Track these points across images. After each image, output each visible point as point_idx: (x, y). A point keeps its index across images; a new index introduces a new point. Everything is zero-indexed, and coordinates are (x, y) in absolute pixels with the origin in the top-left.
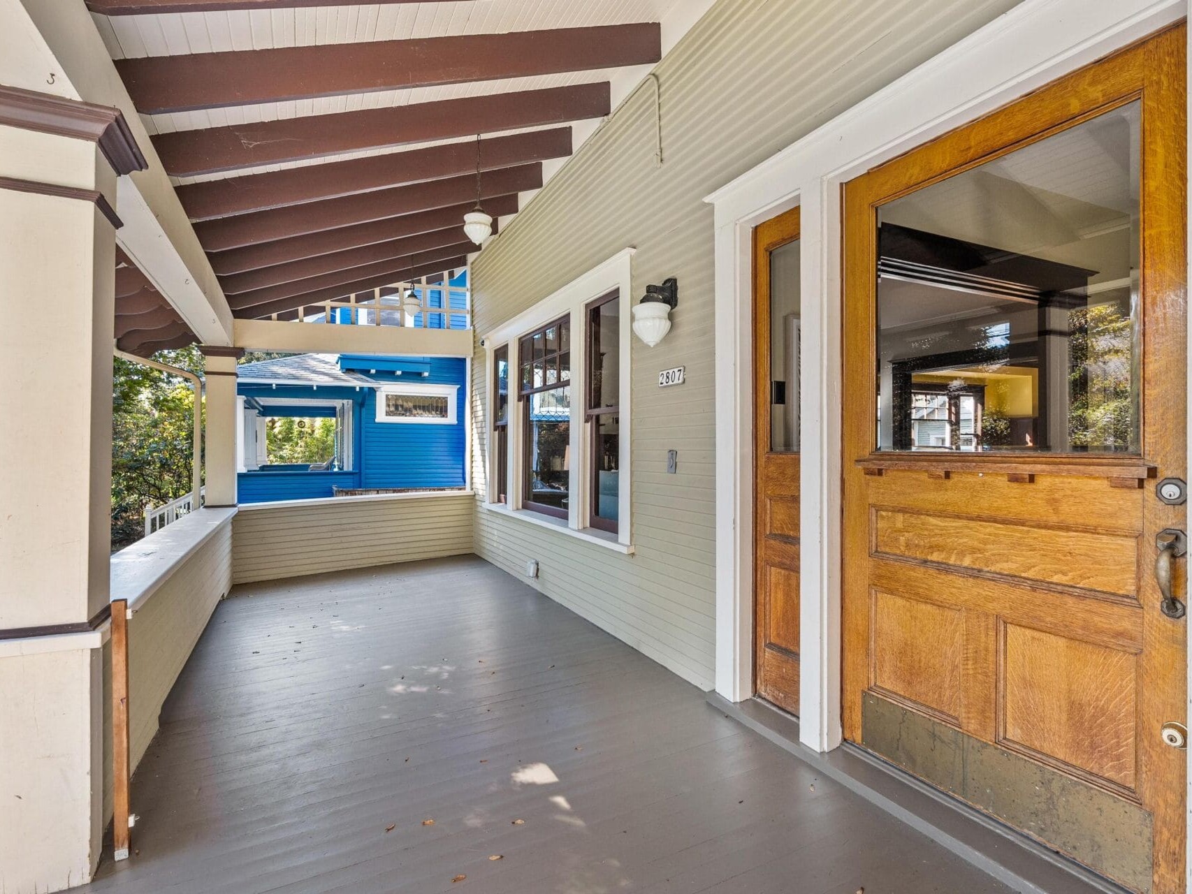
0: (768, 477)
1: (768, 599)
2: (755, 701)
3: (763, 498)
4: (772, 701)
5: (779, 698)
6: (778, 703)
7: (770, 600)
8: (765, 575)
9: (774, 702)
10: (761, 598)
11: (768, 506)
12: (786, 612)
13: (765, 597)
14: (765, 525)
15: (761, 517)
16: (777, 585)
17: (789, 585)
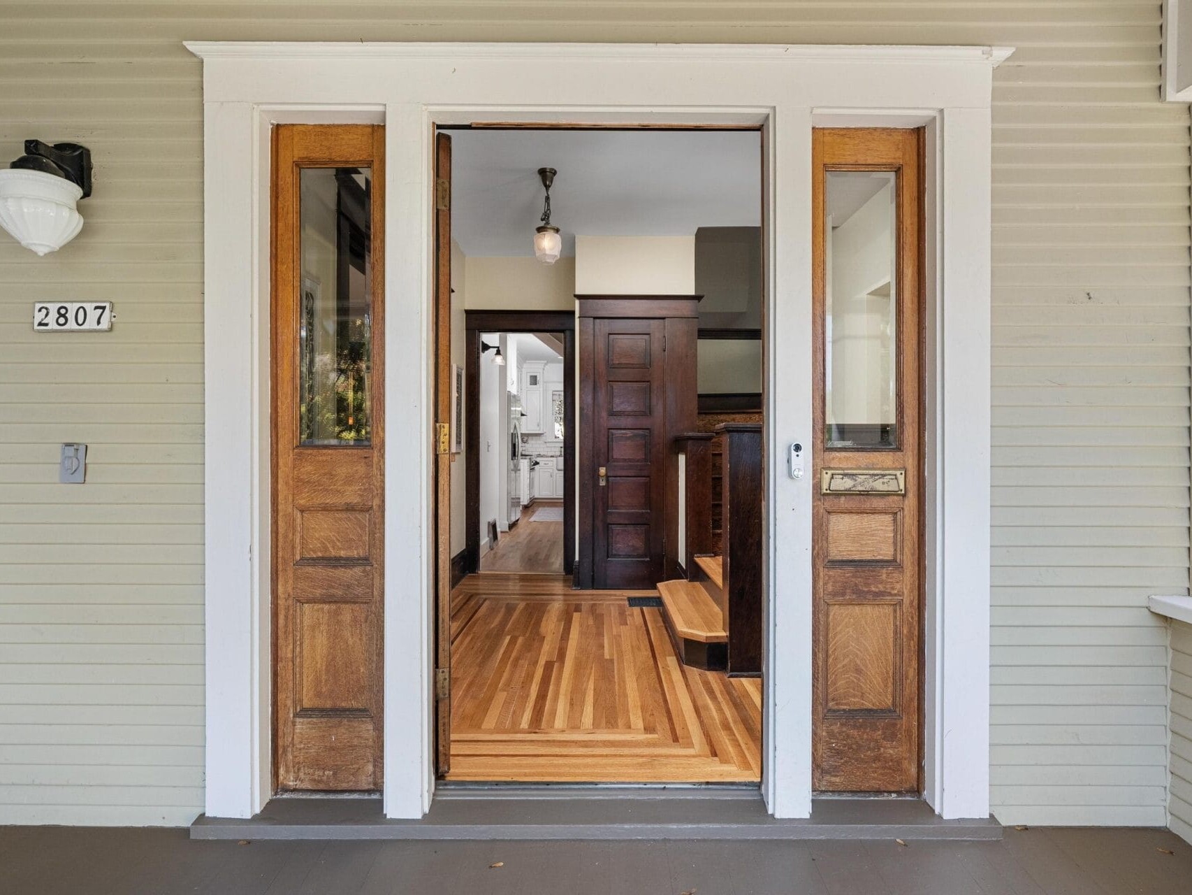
0: (299, 480)
1: (298, 649)
2: (278, 800)
3: (290, 510)
4: (310, 787)
5: (325, 778)
6: (321, 786)
7: (301, 652)
8: (294, 617)
9: (315, 788)
10: (286, 652)
11: (299, 521)
12: (334, 659)
13: (294, 648)
14: (293, 547)
15: (286, 537)
16: (313, 628)
17: (339, 622)
